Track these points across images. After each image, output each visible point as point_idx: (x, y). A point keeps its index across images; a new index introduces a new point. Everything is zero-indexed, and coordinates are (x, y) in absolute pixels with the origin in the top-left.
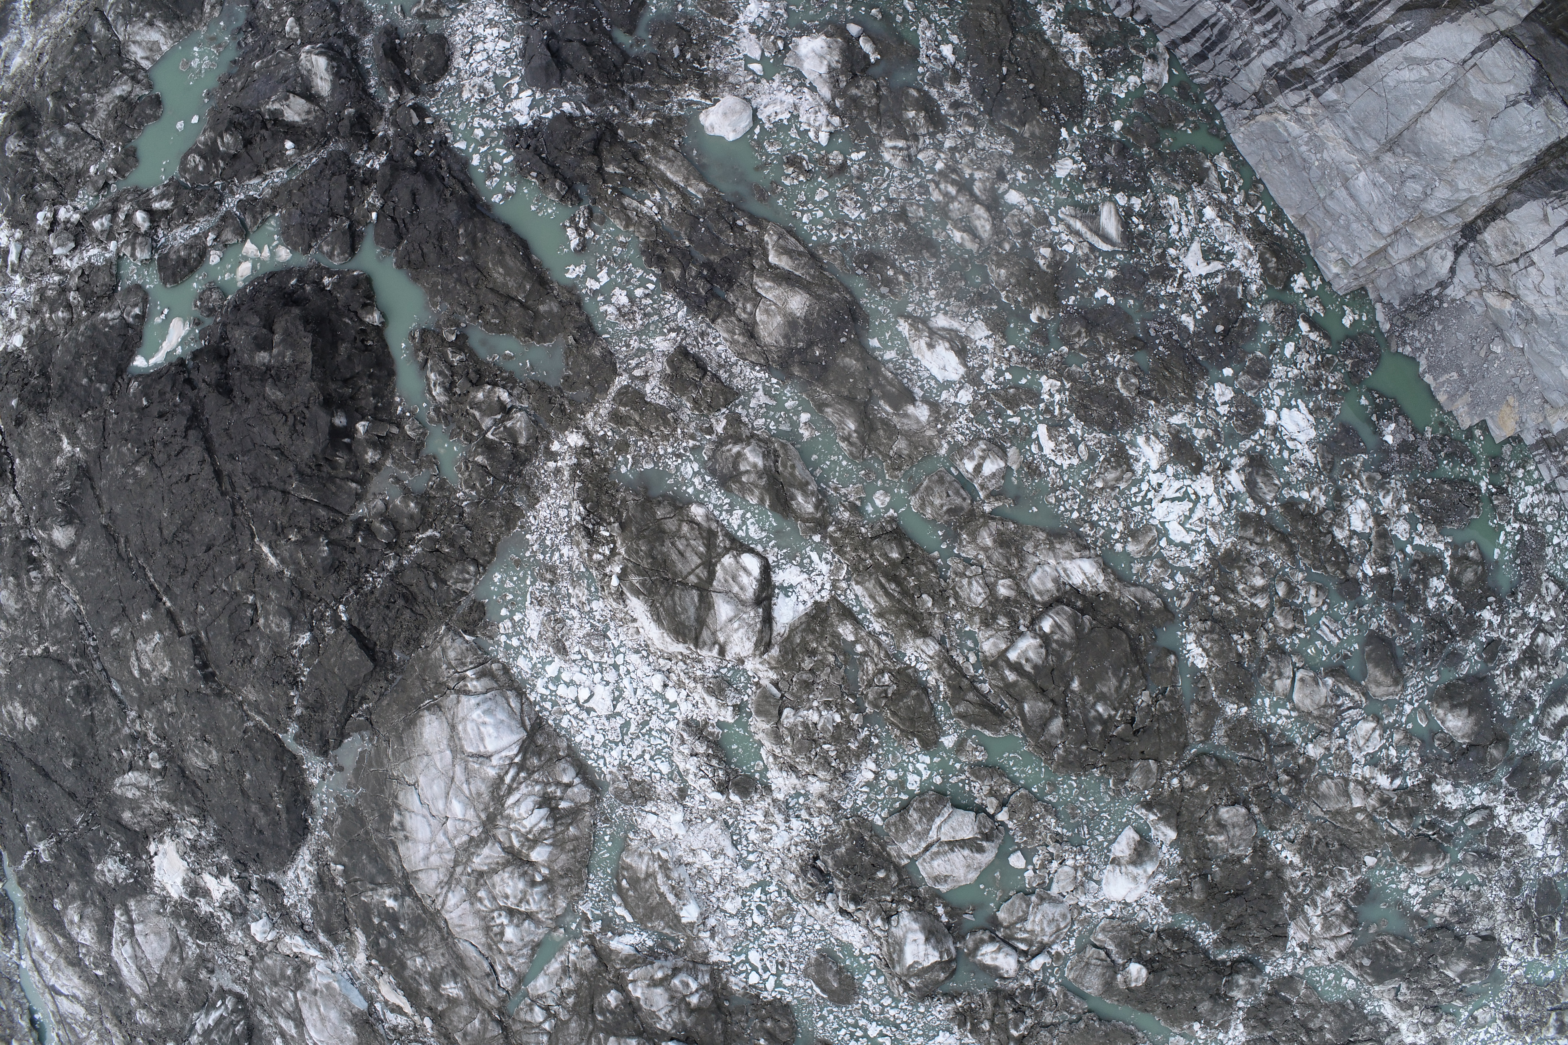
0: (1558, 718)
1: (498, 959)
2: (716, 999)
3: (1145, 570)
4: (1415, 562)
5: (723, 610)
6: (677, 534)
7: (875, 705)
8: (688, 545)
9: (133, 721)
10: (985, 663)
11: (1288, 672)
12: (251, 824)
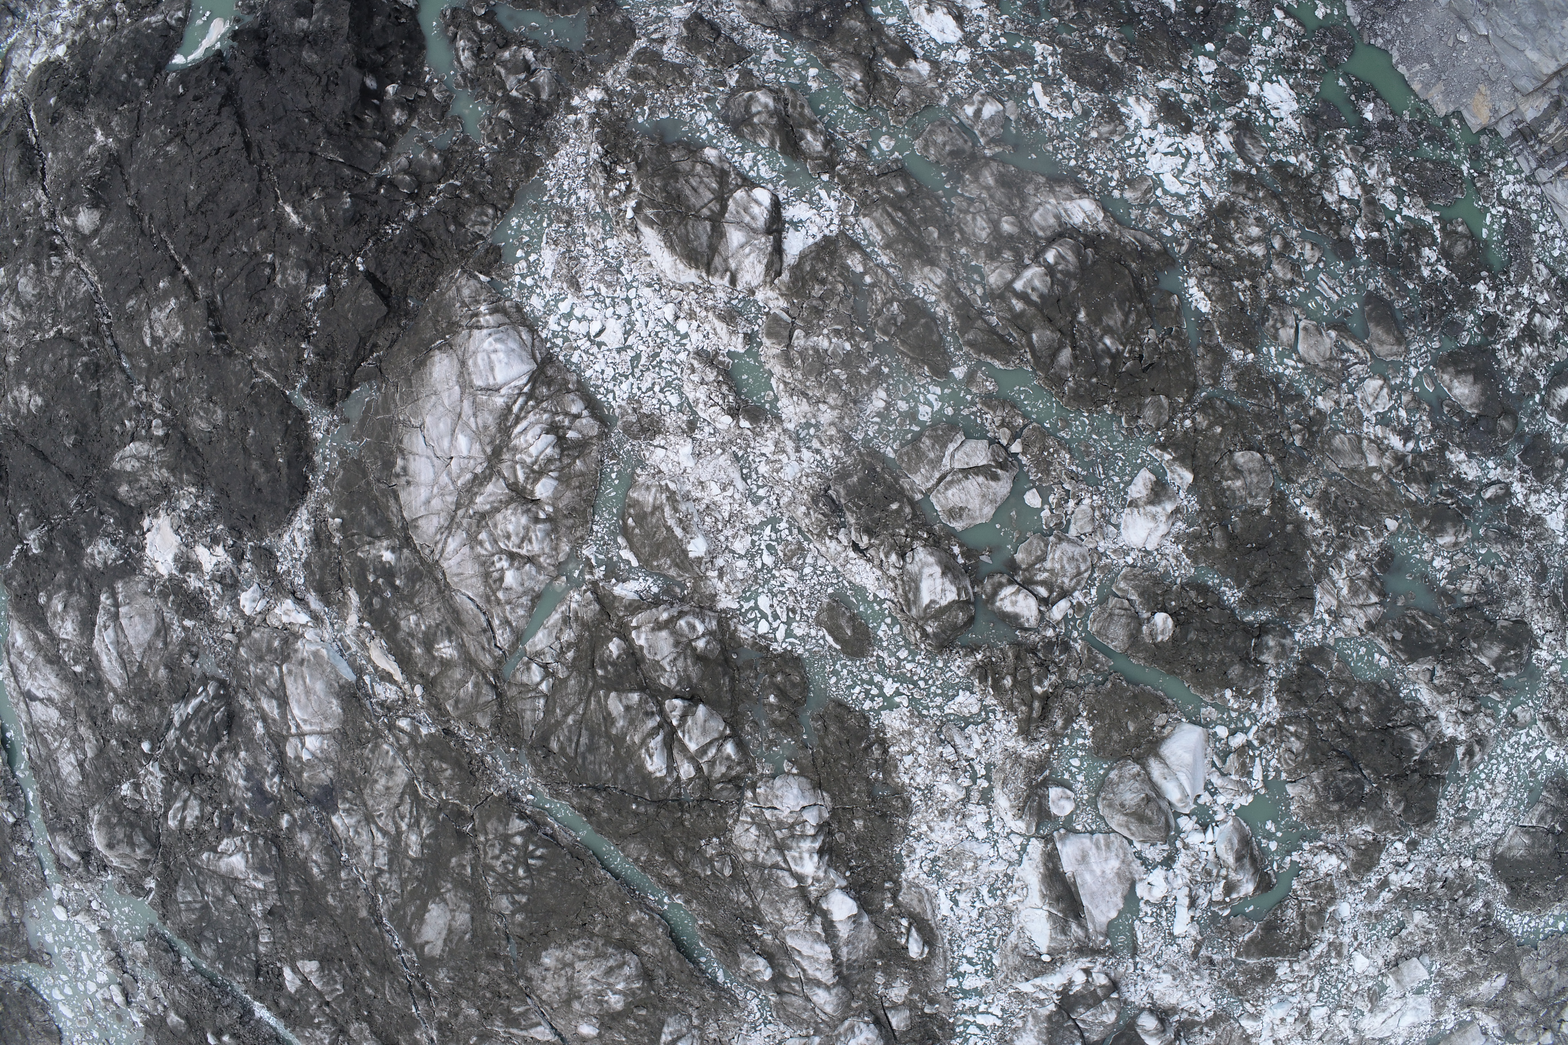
0: (1564, 400)
1: (496, 611)
2: (724, 651)
3: (1143, 216)
4: (1404, 232)
5: (735, 237)
6: (691, 173)
7: (885, 332)
8: (701, 182)
9: (140, 392)
10: (991, 295)
11: (1291, 321)
12: (251, 481)
